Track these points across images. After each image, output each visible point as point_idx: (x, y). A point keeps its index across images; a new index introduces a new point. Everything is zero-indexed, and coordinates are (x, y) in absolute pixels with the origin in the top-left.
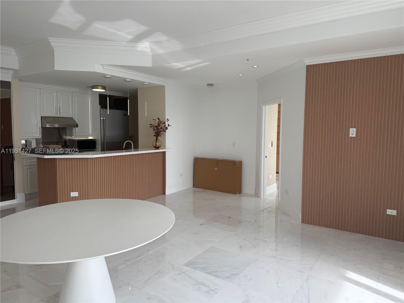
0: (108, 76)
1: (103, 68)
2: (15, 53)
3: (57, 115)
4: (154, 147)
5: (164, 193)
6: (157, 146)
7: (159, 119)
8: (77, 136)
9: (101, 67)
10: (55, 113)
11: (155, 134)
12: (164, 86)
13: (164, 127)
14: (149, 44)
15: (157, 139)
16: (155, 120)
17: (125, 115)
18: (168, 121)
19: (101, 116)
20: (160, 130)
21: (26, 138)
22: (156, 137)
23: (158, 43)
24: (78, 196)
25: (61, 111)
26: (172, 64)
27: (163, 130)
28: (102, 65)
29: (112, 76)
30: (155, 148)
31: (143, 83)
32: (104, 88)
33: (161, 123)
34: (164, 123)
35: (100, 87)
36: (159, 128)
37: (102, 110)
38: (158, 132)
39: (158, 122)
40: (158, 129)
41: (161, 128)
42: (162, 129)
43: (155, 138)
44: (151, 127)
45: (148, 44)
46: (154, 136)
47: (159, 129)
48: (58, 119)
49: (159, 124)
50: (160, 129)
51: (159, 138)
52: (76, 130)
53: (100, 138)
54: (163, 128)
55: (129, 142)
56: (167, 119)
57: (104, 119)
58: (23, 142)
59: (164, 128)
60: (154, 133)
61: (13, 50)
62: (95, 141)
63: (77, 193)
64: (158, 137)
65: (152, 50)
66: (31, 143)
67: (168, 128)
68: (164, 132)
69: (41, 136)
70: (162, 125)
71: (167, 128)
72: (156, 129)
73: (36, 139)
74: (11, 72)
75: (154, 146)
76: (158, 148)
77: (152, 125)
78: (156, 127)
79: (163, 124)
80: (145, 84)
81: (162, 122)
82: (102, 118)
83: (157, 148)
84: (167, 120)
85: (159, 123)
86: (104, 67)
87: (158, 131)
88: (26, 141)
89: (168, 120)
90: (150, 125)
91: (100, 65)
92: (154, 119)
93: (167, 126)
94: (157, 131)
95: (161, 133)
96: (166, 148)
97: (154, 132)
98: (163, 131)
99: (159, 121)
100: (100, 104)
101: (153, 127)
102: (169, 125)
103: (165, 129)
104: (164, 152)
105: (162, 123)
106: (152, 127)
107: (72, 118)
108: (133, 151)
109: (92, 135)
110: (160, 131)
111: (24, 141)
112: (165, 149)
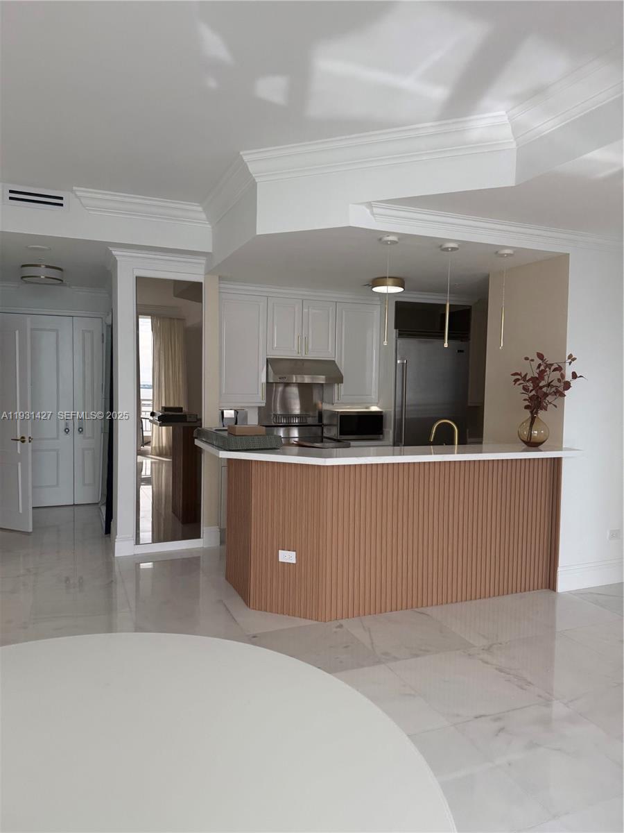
0: (391, 238)
1: (373, 214)
2: (203, 216)
3: (300, 355)
4: (524, 441)
5: (551, 584)
6: (532, 440)
7: (540, 356)
8: (343, 403)
9: (368, 211)
10: (297, 350)
11: (527, 403)
12: (567, 256)
13: (559, 380)
14: (506, 112)
15: (533, 419)
16: (532, 360)
17: (459, 351)
18: (570, 363)
19: (398, 356)
20: (544, 389)
21: (238, 406)
22: (532, 412)
23: (537, 93)
24: (294, 562)
25: (310, 347)
26: (581, 157)
27: (554, 389)
28: (370, 205)
29: (403, 237)
30: (525, 446)
31: (495, 251)
32: (400, 282)
33: (547, 369)
34: (559, 369)
35: (390, 281)
36: (541, 385)
37: (399, 341)
38: (538, 397)
39: (540, 365)
40: (537, 387)
41: (549, 385)
42: (553, 386)
43: (528, 414)
44: (516, 381)
45: (503, 113)
46: (527, 407)
47: (541, 388)
48: (303, 364)
49: (542, 373)
50: (544, 386)
51: (541, 414)
52: (341, 390)
53: (393, 409)
54: (555, 383)
55: (447, 423)
56: (570, 356)
57: (403, 364)
58: (229, 414)
59: (558, 384)
60: (525, 400)
61: (200, 209)
62: (382, 416)
63: (293, 554)
64: (537, 413)
65: (516, 128)
66: (246, 418)
67: (573, 383)
68: (560, 395)
69: (265, 401)
70: (553, 376)
71: (567, 386)
72: (531, 388)
73: (260, 408)
74: (203, 260)
75: (525, 439)
76: (537, 446)
77: (520, 375)
78: (533, 380)
79: (554, 371)
80: (502, 255)
81: (552, 365)
82: (399, 362)
83: (533, 444)
84: (569, 358)
85: (542, 368)
86: (375, 210)
87: (537, 392)
88: (236, 412)
89: (574, 359)
90: (513, 375)
91: (364, 207)
92: (527, 359)
93: (568, 377)
94: (533, 393)
95: (549, 398)
96: (564, 446)
97: (526, 397)
98: (555, 393)
99: (540, 362)
100: (396, 328)
101: (522, 382)
102: (574, 376)
103: (561, 389)
104: (557, 462)
105: (553, 368)
106: (518, 383)
107: (334, 361)
108: (458, 453)
109: (377, 401)
110: (546, 395)
111: (233, 412)
112: (560, 449)
